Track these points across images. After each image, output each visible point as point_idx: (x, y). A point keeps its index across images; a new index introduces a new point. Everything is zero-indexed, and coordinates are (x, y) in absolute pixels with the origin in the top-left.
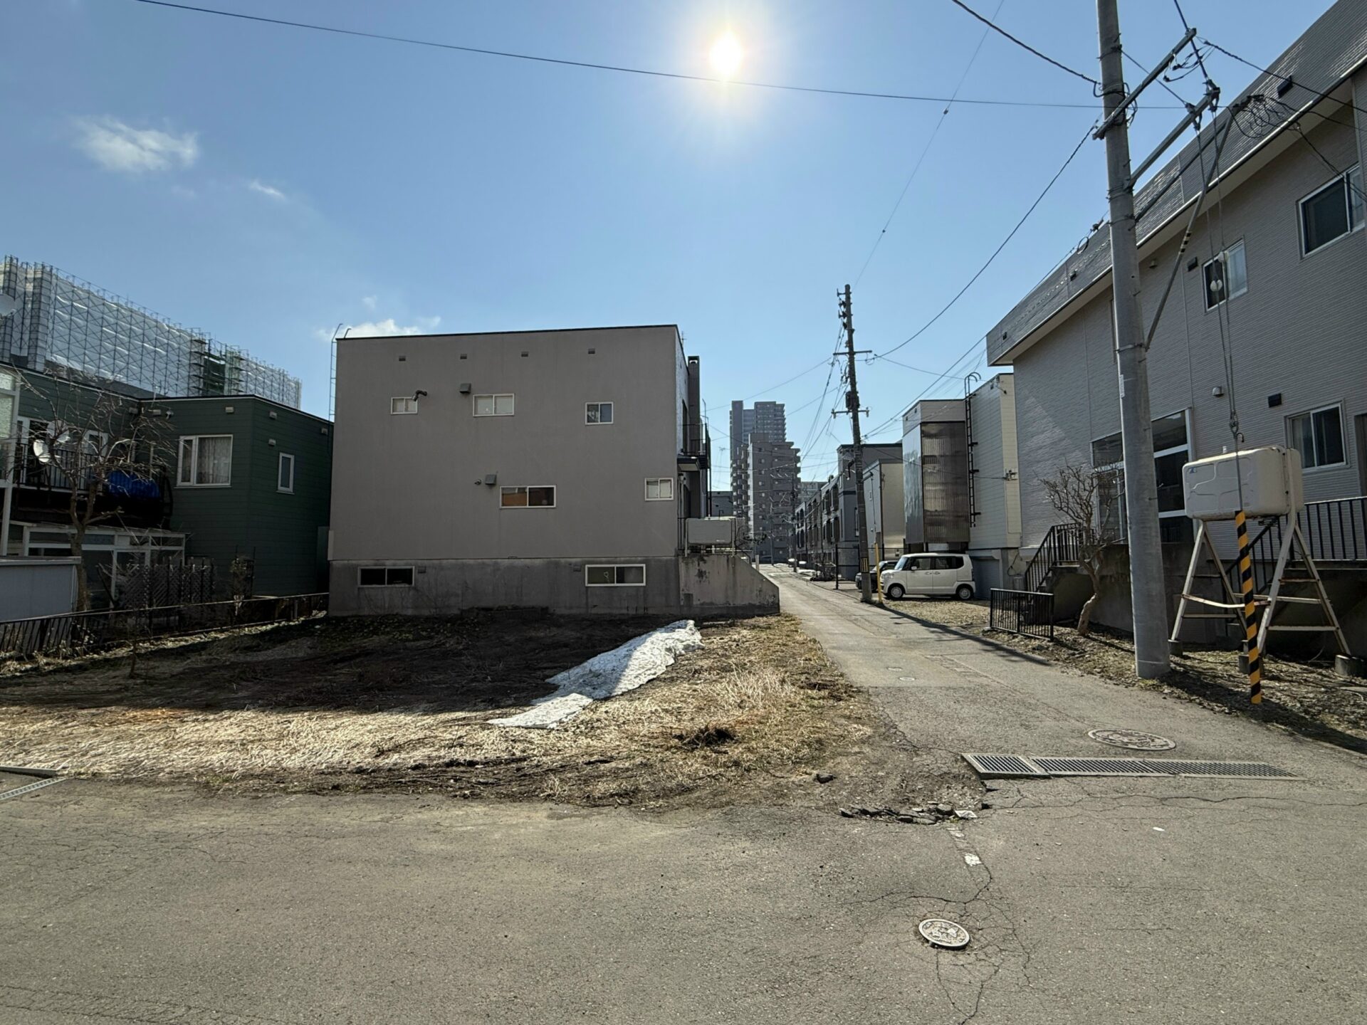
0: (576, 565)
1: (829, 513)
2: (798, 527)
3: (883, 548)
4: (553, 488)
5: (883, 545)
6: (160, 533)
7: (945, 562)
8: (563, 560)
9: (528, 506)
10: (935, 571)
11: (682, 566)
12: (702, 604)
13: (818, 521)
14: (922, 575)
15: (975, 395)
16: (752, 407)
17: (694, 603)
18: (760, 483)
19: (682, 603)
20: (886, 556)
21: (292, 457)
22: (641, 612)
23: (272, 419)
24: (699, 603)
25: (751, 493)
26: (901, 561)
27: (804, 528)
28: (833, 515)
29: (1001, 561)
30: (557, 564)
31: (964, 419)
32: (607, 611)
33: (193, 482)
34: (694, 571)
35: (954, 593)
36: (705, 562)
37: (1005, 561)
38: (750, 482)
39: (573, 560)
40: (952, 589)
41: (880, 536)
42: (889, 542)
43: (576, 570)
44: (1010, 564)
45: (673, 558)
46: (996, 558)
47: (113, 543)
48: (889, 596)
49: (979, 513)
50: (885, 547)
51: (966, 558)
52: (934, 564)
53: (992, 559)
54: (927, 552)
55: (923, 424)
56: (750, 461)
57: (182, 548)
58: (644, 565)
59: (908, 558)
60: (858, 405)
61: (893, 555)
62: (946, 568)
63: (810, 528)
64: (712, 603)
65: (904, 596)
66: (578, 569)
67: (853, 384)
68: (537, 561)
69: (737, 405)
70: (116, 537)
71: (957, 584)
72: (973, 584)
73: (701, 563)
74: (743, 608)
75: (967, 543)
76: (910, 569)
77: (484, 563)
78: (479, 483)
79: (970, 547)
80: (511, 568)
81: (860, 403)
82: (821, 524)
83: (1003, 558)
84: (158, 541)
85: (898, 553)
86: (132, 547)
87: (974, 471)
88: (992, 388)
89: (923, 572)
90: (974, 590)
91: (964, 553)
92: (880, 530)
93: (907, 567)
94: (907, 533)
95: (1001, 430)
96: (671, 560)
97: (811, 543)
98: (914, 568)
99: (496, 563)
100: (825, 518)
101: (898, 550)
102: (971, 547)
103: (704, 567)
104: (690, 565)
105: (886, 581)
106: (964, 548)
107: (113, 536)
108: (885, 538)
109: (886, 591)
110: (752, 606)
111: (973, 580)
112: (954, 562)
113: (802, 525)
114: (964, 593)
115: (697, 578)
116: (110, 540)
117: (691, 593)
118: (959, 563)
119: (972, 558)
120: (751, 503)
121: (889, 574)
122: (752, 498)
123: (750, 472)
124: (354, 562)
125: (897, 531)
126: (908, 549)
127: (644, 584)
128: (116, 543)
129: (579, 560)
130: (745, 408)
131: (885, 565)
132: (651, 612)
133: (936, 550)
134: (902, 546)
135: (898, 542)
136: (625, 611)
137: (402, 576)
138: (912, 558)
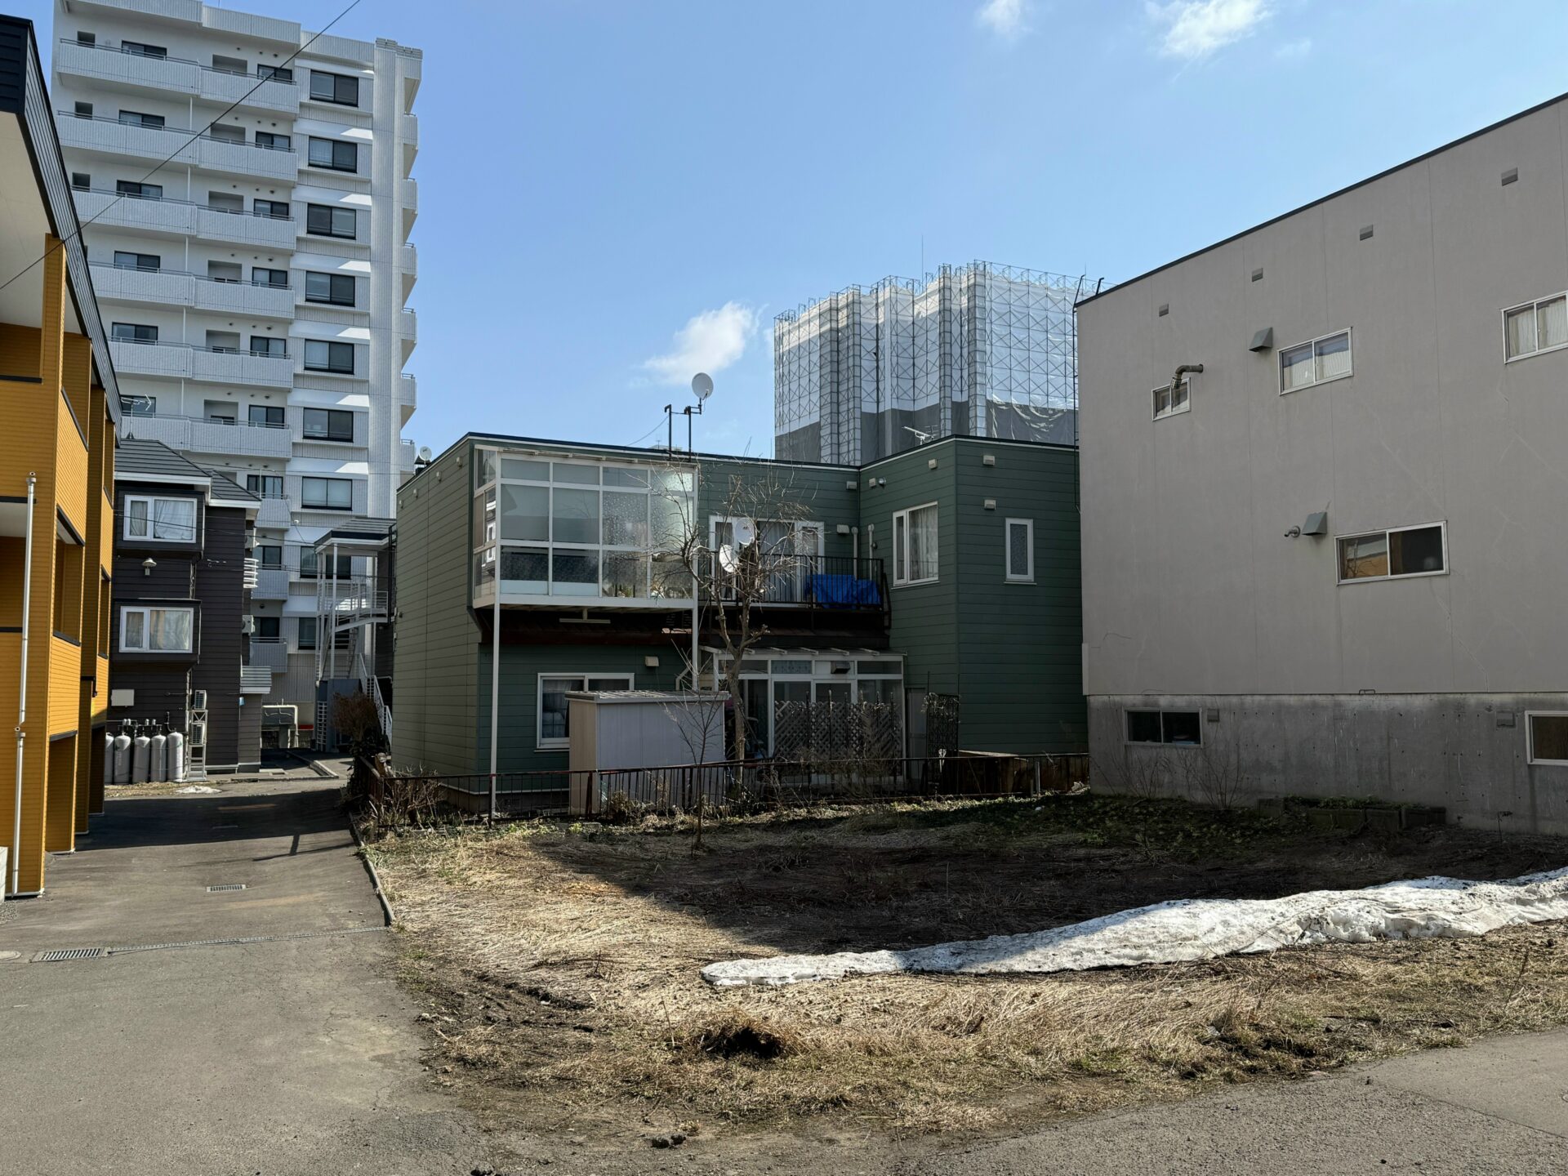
0: (1502, 709)
4: (1440, 528)
6: (868, 656)
8: (1472, 700)
9: (1390, 576)
21: (1029, 523)
23: (989, 466)
30: (1460, 709)
33: (907, 581)
39: (1496, 699)
43: (1501, 724)
47: (810, 672)
57: (900, 677)
66: (1506, 720)
68: (1418, 701)
70: (813, 663)
77: (1315, 705)
78: (1296, 533)
80: (1366, 717)
84: (863, 667)
86: (834, 676)
99: (1338, 705)
107: (810, 662)
116: (806, 667)
124: (1117, 698)
128: (813, 672)
129: (1507, 698)
137: (1184, 726)
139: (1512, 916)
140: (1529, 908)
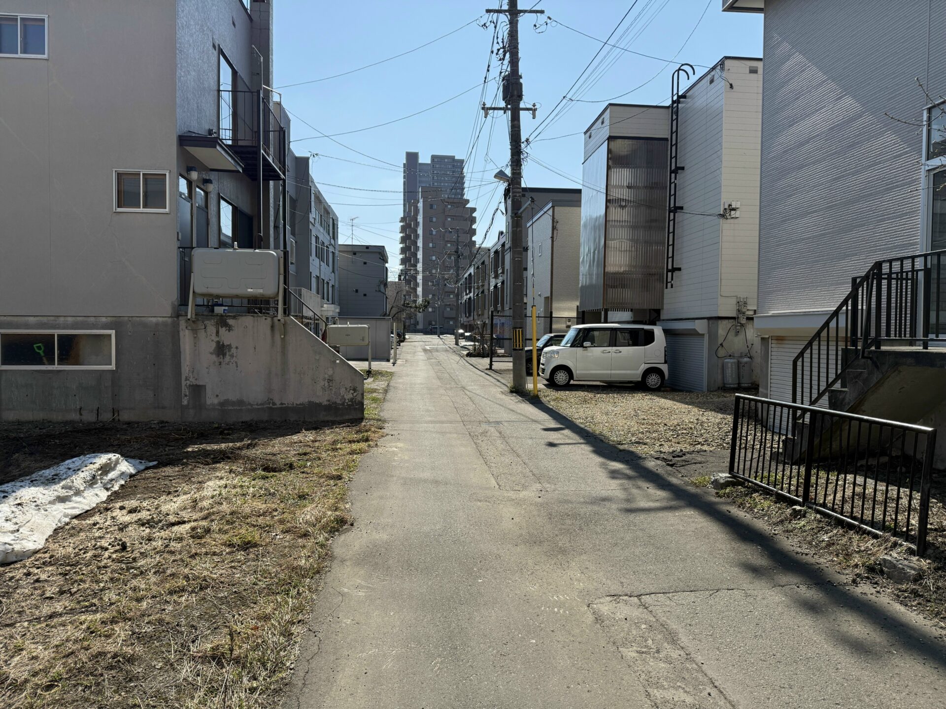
1: (496, 277)
2: (467, 294)
3: (551, 317)
5: (551, 313)
7: (627, 335)
10: (614, 348)
11: (186, 337)
12: (222, 404)
13: (486, 287)
14: (597, 353)
15: (684, 96)
16: (429, 161)
17: (209, 402)
18: (431, 245)
19: (185, 402)
20: (554, 326)
22: (107, 417)
24: (216, 401)
25: (420, 255)
26: (571, 334)
27: (472, 294)
28: (500, 279)
29: (706, 337)
31: (666, 134)
32: (40, 416)
34: (207, 344)
35: (640, 379)
36: (229, 328)
37: (713, 335)
38: (420, 243)
40: (635, 373)
41: (549, 301)
42: (560, 309)
44: (720, 341)
45: (169, 320)
46: (700, 332)
48: (552, 384)
49: (679, 269)
50: (554, 316)
51: (658, 331)
52: (614, 338)
53: (694, 333)
54: (606, 322)
55: (611, 139)
56: (420, 219)
58: (113, 332)
59: (580, 330)
60: (520, 97)
61: (563, 326)
62: (629, 345)
63: (478, 295)
64: (241, 402)
65: (572, 382)
67: (514, 62)
69: (412, 158)
71: (643, 367)
72: (665, 368)
73: (222, 331)
74: (298, 409)
75: (658, 312)
76: (582, 346)
79: (662, 317)
81: (523, 93)
82: (489, 289)
83: (709, 332)
85: (569, 324)
87: (678, 209)
88: (712, 81)
89: (597, 350)
90: (666, 377)
91: (655, 324)
92: (549, 295)
93: (577, 342)
94: (582, 297)
95: (720, 144)
96: (165, 324)
97: (478, 312)
98: (587, 344)
100: (493, 282)
101: (569, 319)
102: (664, 316)
103: (226, 337)
104: (202, 334)
105: (548, 360)
106: (654, 316)
108: (555, 305)
109: (548, 377)
110: (314, 407)
111: (666, 362)
112: (641, 336)
113: (470, 292)
114: (653, 380)
115: (214, 358)
117: (201, 383)
118: (649, 338)
119: (666, 331)
120: (420, 267)
121: (553, 352)
122: (421, 260)
123: (420, 231)
125: (569, 297)
126: (582, 317)
127: (113, 367)
130: (421, 161)
131: (551, 339)
132: (125, 416)
133: (618, 320)
134: (574, 314)
135: (570, 309)
136: (75, 416)
138: (585, 329)
139: (59, 516)
140: (69, 504)
